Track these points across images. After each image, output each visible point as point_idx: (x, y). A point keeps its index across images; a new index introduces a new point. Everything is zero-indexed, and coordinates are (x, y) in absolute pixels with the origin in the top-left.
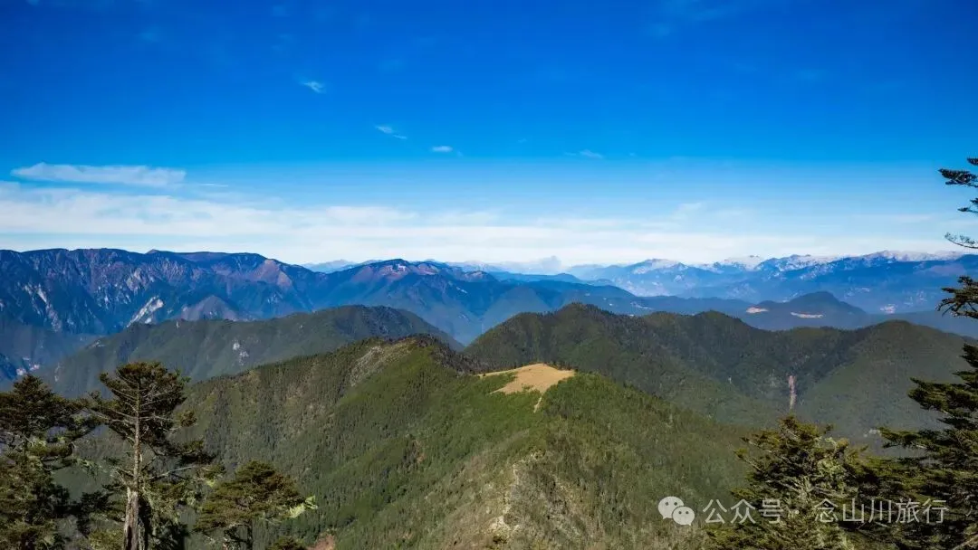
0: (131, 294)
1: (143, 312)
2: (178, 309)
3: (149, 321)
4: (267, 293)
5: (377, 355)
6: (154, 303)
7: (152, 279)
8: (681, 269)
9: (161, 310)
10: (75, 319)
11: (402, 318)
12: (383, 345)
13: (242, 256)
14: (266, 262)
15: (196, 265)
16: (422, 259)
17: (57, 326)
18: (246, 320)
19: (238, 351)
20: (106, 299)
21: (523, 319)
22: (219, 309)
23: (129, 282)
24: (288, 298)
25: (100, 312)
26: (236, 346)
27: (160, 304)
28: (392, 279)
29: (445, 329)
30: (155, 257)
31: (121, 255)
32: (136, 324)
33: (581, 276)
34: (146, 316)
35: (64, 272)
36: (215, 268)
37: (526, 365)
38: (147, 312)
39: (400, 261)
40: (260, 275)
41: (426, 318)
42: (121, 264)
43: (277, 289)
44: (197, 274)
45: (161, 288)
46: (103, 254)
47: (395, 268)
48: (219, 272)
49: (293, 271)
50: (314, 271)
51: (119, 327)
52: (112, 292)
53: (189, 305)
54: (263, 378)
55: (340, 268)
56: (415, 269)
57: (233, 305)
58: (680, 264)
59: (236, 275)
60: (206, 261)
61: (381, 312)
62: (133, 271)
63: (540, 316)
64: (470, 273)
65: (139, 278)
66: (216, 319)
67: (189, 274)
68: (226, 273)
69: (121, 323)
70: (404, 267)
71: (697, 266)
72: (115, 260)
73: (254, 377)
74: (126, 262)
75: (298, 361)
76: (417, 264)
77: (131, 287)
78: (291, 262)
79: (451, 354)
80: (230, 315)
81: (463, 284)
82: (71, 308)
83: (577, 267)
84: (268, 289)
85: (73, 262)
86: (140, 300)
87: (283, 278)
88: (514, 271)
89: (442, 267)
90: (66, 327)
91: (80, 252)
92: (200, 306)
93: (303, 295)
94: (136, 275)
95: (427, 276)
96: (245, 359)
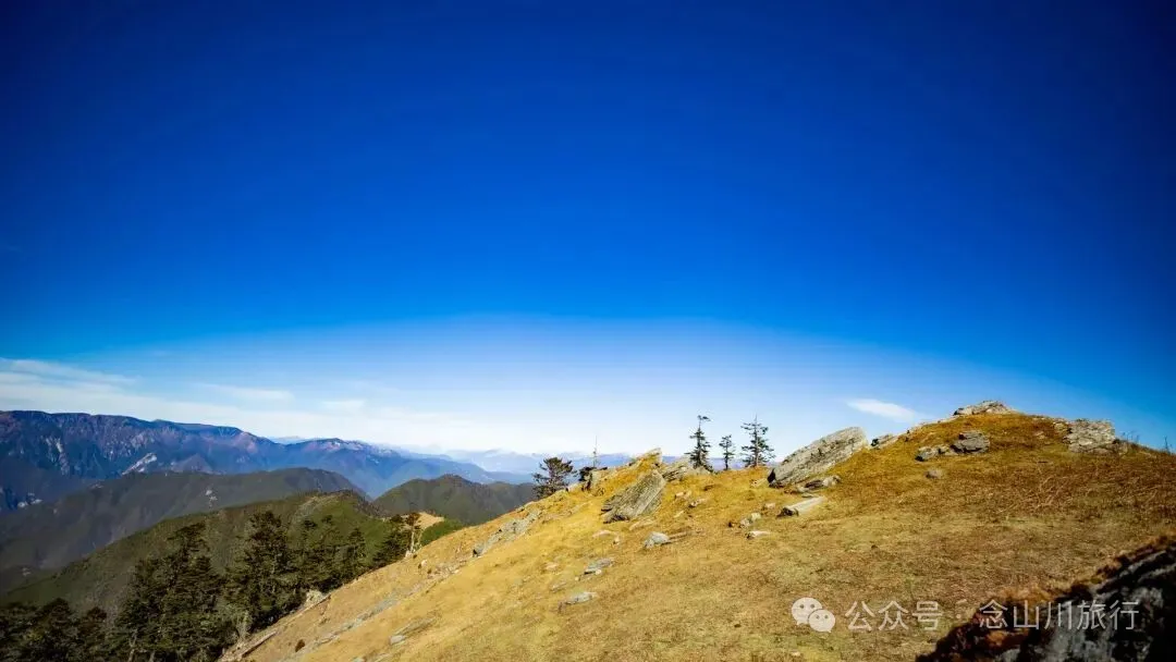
0: (133, 449)
1: (138, 464)
2: (168, 462)
3: (142, 470)
4: (238, 456)
5: (314, 502)
6: (150, 457)
7: (152, 440)
9: (155, 463)
10: (82, 466)
11: (333, 478)
14: (242, 434)
15: (189, 433)
16: (352, 440)
17: (65, 470)
19: (210, 496)
20: (112, 452)
21: (416, 483)
22: (200, 464)
23: (133, 441)
24: (252, 459)
25: (104, 462)
26: (208, 492)
27: (154, 459)
28: (331, 450)
29: (360, 486)
31: (133, 423)
32: (133, 473)
33: (454, 457)
34: (141, 467)
35: (82, 431)
36: (203, 435)
38: (140, 465)
39: (338, 440)
40: (234, 443)
41: (350, 478)
42: (130, 427)
43: (246, 453)
44: (188, 438)
45: (158, 447)
46: (118, 420)
47: (333, 444)
48: (205, 439)
49: (260, 441)
50: (276, 442)
51: (116, 473)
52: (117, 448)
53: (176, 461)
55: (294, 441)
56: (345, 447)
57: (212, 464)
58: (513, 453)
59: (219, 441)
60: (197, 430)
61: (319, 472)
62: (139, 434)
63: (426, 482)
64: (383, 451)
65: (141, 439)
66: (196, 472)
67: (182, 438)
68: (211, 439)
69: (119, 471)
70: (339, 444)
72: (126, 424)
73: (222, 515)
74: (134, 426)
76: (348, 443)
77: (134, 445)
78: (260, 434)
79: (366, 504)
80: (208, 470)
81: (376, 457)
82: (80, 458)
84: (237, 452)
85: (91, 423)
86: (139, 454)
87: (252, 446)
88: (411, 451)
90: (72, 471)
91: (100, 418)
92: (186, 461)
93: (264, 459)
94: (141, 436)
95: (355, 451)
96: (213, 502)
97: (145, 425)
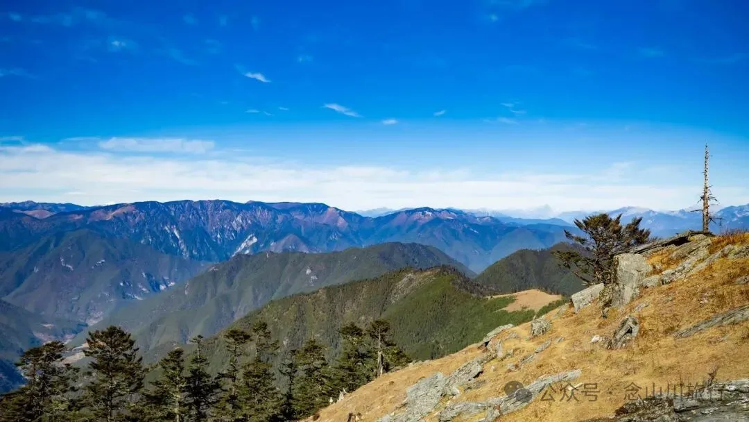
0: (235, 232)
1: (243, 245)
2: (267, 243)
3: (247, 252)
4: (330, 233)
5: (411, 280)
6: (251, 239)
7: (249, 222)
8: (651, 214)
9: (257, 244)
10: (199, 252)
11: (430, 252)
12: (415, 272)
13: (312, 205)
14: (329, 209)
15: (280, 211)
16: (444, 207)
17: (186, 255)
18: (315, 252)
19: (310, 275)
20: (219, 236)
21: (522, 254)
22: (296, 245)
23: (234, 224)
24: (344, 236)
25: (214, 245)
26: (308, 272)
27: (255, 240)
28: (422, 222)
29: (462, 260)
30: (252, 206)
31: (229, 205)
32: (239, 255)
34: (245, 249)
35: (191, 217)
36: (293, 214)
37: (524, 290)
38: (246, 246)
39: (428, 209)
40: (325, 219)
41: (447, 252)
42: (228, 211)
43: (337, 229)
44: (280, 218)
45: (256, 229)
46: (217, 203)
47: (424, 214)
48: (296, 217)
49: (349, 216)
50: (364, 216)
51: (227, 256)
52: (222, 231)
53: (275, 241)
54: (329, 297)
55: (383, 213)
56: (438, 215)
57: (306, 241)
59: (308, 219)
60: (287, 208)
61: (414, 247)
62: (237, 216)
63: (535, 252)
64: (481, 218)
65: (241, 221)
66: (294, 252)
67: (275, 218)
68: (301, 217)
69: (229, 254)
70: (430, 213)
71: (665, 213)
72: (225, 208)
73: (322, 295)
74: (233, 210)
75: (352, 284)
76: (441, 211)
77: (235, 227)
78: (347, 209)
79: (467, 281)
80: (304, 249)
81: (476, 226)
82: (195, 242)
83: (564, 213)
84: (330, 229)
85: (196, 209)
86: (241, 237)
87: (341, 221)
88: (515, 216)
89: (459, 213)
90: (192, 256)
91: (201, 202)
92: (283, 242)
93: (356, 234)
94: (239, 219)
95: (448, 220)
96: (315, 281)
97: (238, 208)
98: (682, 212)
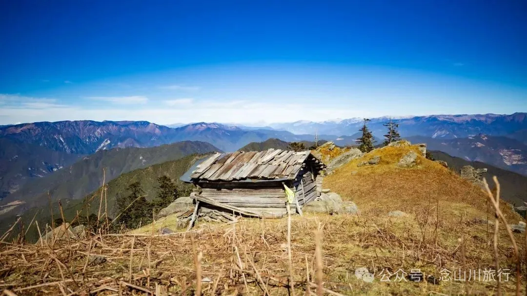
0: (98, 138)
1: (102, 145)
2: (116, 144)
3: (105, 148)
4: (151, 137)
6: (107, 141)
7: (105, 132)
8: (312, 123)
9: (110, 144)
10: (75, 148)
12: (199, 156)
13: (141, 122)
14: (150, 124)
15: (123, 126)
16: (212, 122)
17: (68, 151)
18: (143, 147)
19: (142, 160)
20: (87, 140)
22: (133, 143)
23: (96, 133)
24: (159, 138)
25: (85, 145)
26: (141, 158)
27: (109, 142)
28: (201, 130)
30: (105, 124)
31: (92, 123)
32: (101, 150)
33: (274, 128)
34: (104, 147)
35: (70, 130)
36: (130, 127)
38: (104, 145)
39: (203, 123)
40: (148, 129)
42: (92, 126)
43: (155, 135)
44: (123, 129)
45: (109, 135)
46: (85, 122)
47: (201, 126)
48: (131, 129)
49: (161, 128)
50: (169, 127)
51: (93, 151)
52: (89, 138)
53: (121, 142)
54: (154, 169)
55: (180, 126)
56: (209, 126)
57: (138, 141)
58: (311, 122)
59: (139, 129)
60: (126, 124)
61: (198, 144)
62: (98, 129)
63: (258, 144)
64: (231, 127)
65: (100, 132)
66: (132, 148)
67: (120, 130)
68: (134, 129)
69: (94, 150)
70: (205, 125)
71: (318, 122)
72: (90, 125)
73: (150, 169)
74: (95, 126)
75: (167, 163)
76: (210, 124)
78: (160, 124)
80: (138, 146)
81: (228, 131)
82: (73, 144)
83: (273, 124)
84: (151, 135)
85: (73, 126)
86: (100, 141)
87: (157, 131)
88: (248, 126)
89: (220, 125)
90: (72, 152)
91: (76, 122)
92: (126, 142)
93: (166, 137)
94: (99, 130)
95: (214, 129)
96: (145, 163)
97: (99, 124)
98: (325, 122)
